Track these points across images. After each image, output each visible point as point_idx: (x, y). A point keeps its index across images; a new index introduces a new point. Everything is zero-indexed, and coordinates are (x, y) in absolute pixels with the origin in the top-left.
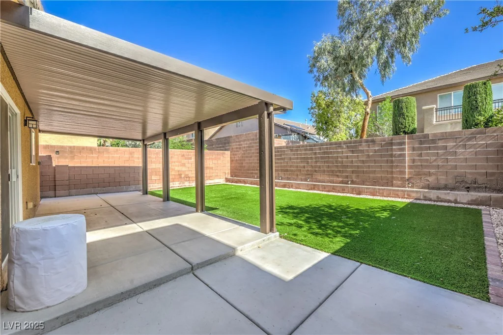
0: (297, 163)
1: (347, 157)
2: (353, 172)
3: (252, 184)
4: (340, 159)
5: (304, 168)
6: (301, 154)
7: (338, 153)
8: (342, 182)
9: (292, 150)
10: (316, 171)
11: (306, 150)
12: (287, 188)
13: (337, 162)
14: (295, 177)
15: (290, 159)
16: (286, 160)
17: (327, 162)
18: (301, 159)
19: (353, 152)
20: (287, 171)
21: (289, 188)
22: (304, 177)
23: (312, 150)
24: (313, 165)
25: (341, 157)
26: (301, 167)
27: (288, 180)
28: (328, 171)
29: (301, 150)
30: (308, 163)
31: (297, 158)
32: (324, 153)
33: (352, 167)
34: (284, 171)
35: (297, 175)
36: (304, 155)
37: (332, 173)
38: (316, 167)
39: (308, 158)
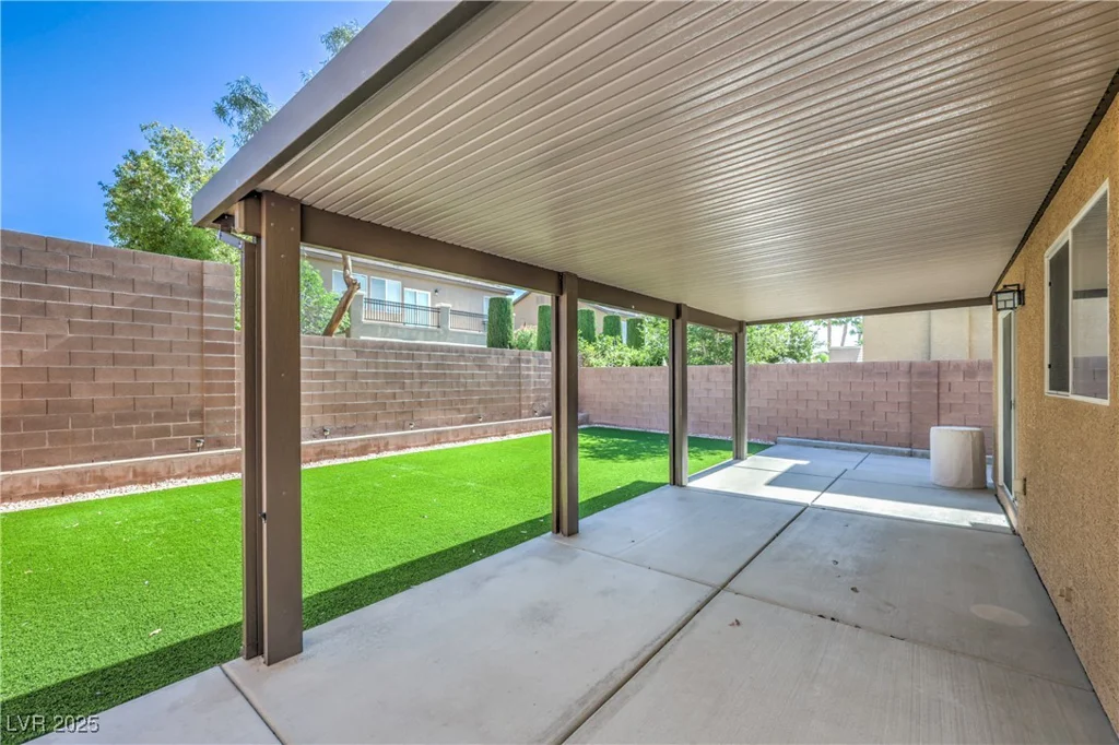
0: (375, 386)
1: (473, 375)
2: (480, 401)
3: (200, 475)
4: (462, 380)
5: (395, 398)
6: (386, 365)
7: (460, 367)
8: (466, 421)
9: (359, 354)
10: (420, 403)
11: (397, 356)
12: (373, 452)
13: (458, 384)
14: (370, 423)
15: (355, 375)
16: (340, 379)
17: (443, 384)
18: (385, 378)
19: (480, 367)
20: (344, 408)
21: (379, 452)
22: (393, 421)
23: (412, 357)
24: (416, 390)
25: (465, 376)
26: (386, 396)
27: (345, 434)
28: (443, 403)
29: (386, 357)
30: (403, 386)
31: (376, 375)
32: (437, 366)
33: (479, 393)
34: (334, 411)
35: (375, 418)
36: (396, 368)
37: (451, 406)
38: (421, 394)
39: (403, 376)
